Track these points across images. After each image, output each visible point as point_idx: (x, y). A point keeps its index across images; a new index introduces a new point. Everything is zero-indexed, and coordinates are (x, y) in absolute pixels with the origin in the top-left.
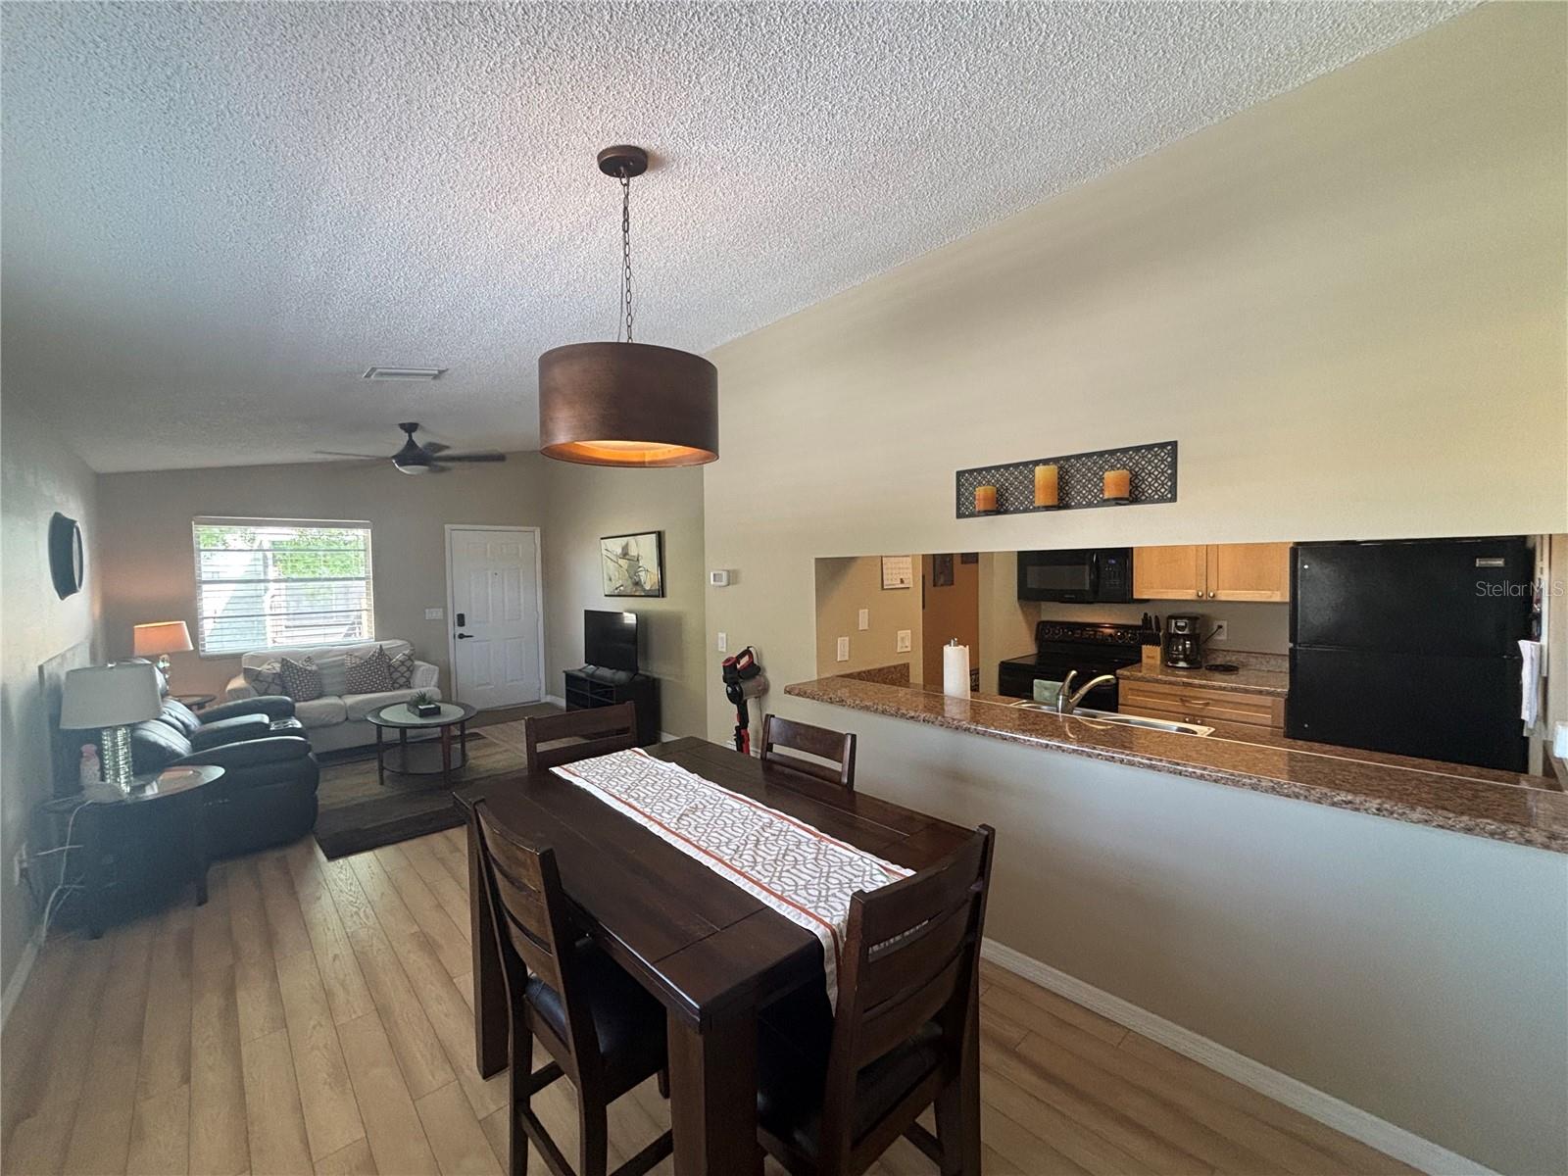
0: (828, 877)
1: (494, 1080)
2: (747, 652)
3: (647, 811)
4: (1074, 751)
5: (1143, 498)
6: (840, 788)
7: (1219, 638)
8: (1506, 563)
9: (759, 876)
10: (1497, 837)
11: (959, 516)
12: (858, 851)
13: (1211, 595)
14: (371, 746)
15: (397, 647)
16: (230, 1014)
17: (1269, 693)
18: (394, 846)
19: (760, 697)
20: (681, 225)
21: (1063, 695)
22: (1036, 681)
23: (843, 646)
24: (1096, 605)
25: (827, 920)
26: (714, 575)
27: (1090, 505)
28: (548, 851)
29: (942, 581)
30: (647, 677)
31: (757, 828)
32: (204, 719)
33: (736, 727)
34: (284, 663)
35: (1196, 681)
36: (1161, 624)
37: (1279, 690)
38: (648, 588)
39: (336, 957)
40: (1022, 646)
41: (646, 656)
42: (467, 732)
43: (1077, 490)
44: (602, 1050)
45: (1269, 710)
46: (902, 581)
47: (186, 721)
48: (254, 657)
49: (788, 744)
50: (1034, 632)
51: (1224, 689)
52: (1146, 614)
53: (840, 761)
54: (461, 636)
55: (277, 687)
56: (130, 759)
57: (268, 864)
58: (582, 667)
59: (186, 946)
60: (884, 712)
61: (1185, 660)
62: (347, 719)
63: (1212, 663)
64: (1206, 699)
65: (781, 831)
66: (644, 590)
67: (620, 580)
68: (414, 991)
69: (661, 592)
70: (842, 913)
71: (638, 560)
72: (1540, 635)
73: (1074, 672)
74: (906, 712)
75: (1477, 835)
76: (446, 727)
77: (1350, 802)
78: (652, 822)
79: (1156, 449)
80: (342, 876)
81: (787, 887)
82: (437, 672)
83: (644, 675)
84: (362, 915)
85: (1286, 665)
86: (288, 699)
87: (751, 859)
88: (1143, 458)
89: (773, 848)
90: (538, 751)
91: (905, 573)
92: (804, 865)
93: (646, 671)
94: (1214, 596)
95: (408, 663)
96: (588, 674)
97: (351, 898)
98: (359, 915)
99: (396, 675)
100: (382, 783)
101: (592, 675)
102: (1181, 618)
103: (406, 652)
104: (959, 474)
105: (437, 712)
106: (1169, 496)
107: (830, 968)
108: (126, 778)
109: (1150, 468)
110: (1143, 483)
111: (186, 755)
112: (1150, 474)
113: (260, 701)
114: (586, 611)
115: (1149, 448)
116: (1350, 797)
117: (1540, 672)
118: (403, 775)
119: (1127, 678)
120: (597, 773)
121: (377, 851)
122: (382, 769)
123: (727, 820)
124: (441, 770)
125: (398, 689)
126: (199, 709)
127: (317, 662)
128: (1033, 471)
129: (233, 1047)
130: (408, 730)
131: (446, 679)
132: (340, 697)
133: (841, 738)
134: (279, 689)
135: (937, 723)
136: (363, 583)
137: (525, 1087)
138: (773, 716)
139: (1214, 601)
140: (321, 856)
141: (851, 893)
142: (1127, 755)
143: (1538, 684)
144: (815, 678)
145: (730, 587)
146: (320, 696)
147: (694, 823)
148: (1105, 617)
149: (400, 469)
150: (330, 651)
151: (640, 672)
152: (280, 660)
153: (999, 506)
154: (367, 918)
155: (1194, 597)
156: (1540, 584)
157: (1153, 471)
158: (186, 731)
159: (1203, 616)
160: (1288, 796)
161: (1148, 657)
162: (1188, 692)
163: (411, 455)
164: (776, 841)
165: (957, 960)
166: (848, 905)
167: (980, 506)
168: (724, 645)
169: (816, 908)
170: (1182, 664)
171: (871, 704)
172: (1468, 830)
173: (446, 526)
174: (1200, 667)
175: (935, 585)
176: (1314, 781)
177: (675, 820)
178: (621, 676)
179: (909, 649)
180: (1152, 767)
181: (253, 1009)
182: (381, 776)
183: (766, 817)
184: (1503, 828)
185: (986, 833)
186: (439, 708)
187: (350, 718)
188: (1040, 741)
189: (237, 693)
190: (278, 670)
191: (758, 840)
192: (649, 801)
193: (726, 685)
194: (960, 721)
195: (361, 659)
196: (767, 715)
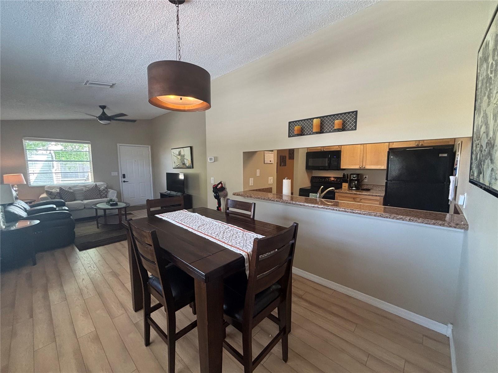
0: (246, 240)
1: (139, 312)
2: (221, 183)
3: (188, 225)
4: (322, 208)
5: (346, 129)
6: (250, 220)
7: (365, 181)
8: (448, 155)
9: (224, 241)
10: (442, 225)
11: (289, 136)
12: (256, 234)
13: (364, 167)
14: (94, 217)
15: (101, 184)
16: (46, 297)
17: (379, 196)
18: (103, 247)
19: (225, 197)
20: (198, 28)
21: (319, 193)
22: (310, 194)
23: (251, 181)
24: (329, 171)
25: (246, 251)
26: (210, 159)
27: (330, 132)
28: (154, 231)
29: (282, 164)
30: (188, 195)
31: (223, 229)
32: (31, 207)
33: (217, 207)
34: (61, 189)
35: (358, 193)
36: (348, 176)
37: (382, 195)
38: (187, 166)
39: (83, 279)
40: (307, 184)
41: (187, 188)
42: (127, 213)
43: (326, 128)
44: (173, 295)
45: (379, 201)
46: (270, 161)
47: (25, 207)
48: (49, 187)
49: (234, 207)
50: (310, 179)
51: (366, 195)
52: (344, 174)
53: (251, 211)
54: (124, 182)
55: (58, 197)
56: (4, 217)
57: (58, 253)
58: (165, 191)
59: (29, 277)
60: (264, 199)
61: (355, 187)
62: (85, 208)
63: (363, 188)
64: (361, 198)
65: (232, 229)
66: (186, 166)
67: (178, 163)
68: (111, 288)
69: (192, 167)
70: (251, 249)
71: (184, 156)
72: (456, 174)
73: (322, 187)
74: (271, 199)
75: (436, 225)
76: (120, 209)
77: (402, 218)
78: (189, 228)
79: (351, 113)
80: (85, 256)
81: (233, 243)
82: (116, 193)
83: (186, 194)
84: (92, 266)
85: (384, 189)
86: (63, 201)
87: (222, 237)
88: (347, 116)
89: (229, 234)
90: (151, 210)
91: (271, 158)
92: (239, 238)
93: (188, 193)
94: (365, 167)
95: (106, 190)
96: (168, 194)
97: (88, 262)
98: (91, 267)
99: (102, 194)
100: (98, 228)
101: (169, 194)
102: (354, 174)
103: (105, 186)
104: (290, 123)
105: (116, 204)
106: (354, 128)
107: (247, 265)
108: (3, 223)
109: (349, 119)
110: (347, 124)
111: (25, 217)
112: (349, 121)
113: (52, 201)
114: (167, 173)
115: (349, 113)
116: (402, 217)
117: (455, 185)
118: (105, 225)
119: (338, 192)
120: (171, 216)
121: (97, 248)
122: (98, 223)
123: (214, 227)
124: (119, 223)
125: (103, 198)
126: (30, 204)
127: (73, 189)
128: (313, 121)
129: (48, 307)
130: (107, 210)
131: (119, 195)
132: (82, 201)
133: (251, 204)
134: (59, 198)
135: (281, 201)
136: (89, 163)
137: (148, 311)
138: (229, 199)
139: (365, 169)
140: (78, 251)
141: (253, 239)
142: (338, 208)
143: (454, 188)
144: (243, 191)
145: (215, 162)
146: (75, 200)
147: (203, 228)
148: (332, 175)
149: (100, 122)
150: (78, 185)
151: (185, 193)
152: (59, 188)
153: (302, 133)
154: (94, 268)
155: (359, 168)
156: (457, 159)
157: (350, 121)
158: (25, 210)
159: (361, 174)
160: (384, 218)
161: (344, 187)
162: (355, 196)
163: (103, 117)
164: (230, 232)
165: (286, 263)
166: (252, 247)
167: (296, 133)
168: (213, 181)
169: (242, 248)
170: (354, 188)
171: (260, 197)
172: (434, 224)
173: (118, 144)
174: (359, 189)
175: (280, 166)
176: (393, 213)
177: (197, 227)
178: (179, 194)
179: (272, 183)
180: (345, 211)
181: (54, 296)
182: (98, 225)
183: (227, 226)
184: (444, 223)
185: (296, 224)
186: (117, 203)
187: (85, 207)
188: (312, 205)
189: (43, 199)
190: (59, 191)
191: (224, 232)
192: (189, 223)
193: (214, 193)
194: (288, 200)
195: (89, 188)
196: (227, 199)
